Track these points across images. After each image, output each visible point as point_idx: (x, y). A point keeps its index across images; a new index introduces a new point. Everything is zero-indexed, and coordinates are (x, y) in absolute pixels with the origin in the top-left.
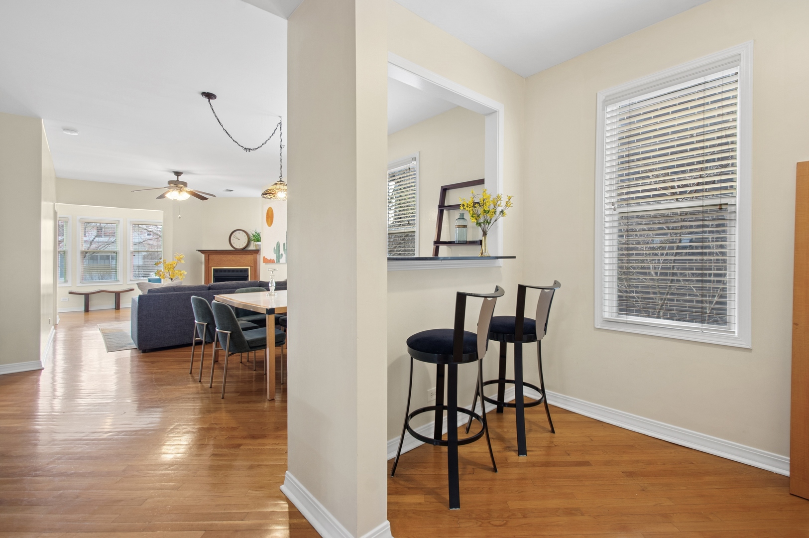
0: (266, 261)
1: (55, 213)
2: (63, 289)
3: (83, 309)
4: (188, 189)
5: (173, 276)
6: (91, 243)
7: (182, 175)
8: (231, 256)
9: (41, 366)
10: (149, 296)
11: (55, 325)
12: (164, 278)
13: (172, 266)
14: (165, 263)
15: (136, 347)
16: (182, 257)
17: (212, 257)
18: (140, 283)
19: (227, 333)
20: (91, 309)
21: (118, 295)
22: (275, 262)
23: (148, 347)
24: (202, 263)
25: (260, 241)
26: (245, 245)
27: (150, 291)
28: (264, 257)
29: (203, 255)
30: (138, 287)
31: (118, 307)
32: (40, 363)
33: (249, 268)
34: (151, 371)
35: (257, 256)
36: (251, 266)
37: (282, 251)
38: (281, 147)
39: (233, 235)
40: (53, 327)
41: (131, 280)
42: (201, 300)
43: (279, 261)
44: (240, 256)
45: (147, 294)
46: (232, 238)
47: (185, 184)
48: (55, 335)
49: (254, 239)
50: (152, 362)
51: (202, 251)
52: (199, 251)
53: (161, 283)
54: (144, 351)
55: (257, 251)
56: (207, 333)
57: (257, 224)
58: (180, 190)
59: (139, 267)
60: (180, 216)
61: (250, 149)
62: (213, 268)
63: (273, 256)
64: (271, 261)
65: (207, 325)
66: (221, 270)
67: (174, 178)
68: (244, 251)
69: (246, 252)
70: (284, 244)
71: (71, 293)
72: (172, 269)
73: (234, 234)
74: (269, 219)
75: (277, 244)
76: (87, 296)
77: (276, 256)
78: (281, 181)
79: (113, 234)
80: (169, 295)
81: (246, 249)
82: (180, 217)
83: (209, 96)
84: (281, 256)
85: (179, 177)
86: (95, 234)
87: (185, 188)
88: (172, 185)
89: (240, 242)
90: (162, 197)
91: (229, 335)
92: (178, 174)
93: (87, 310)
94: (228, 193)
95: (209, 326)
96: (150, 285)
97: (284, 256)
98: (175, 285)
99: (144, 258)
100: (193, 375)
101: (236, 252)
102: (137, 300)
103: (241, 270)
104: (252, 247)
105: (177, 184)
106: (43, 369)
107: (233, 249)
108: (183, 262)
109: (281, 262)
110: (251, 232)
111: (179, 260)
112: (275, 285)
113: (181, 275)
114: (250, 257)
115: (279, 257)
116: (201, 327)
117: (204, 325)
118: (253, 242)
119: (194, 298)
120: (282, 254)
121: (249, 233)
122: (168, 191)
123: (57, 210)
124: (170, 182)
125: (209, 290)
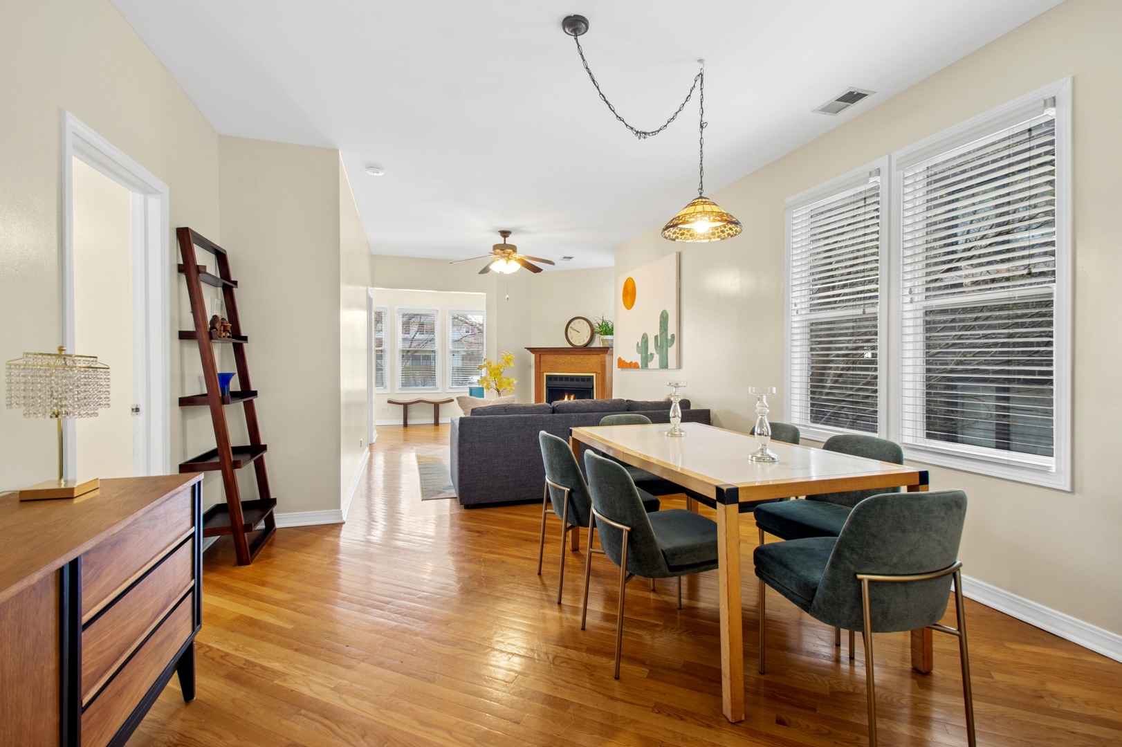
0: (623, 365)
1: (370, 300)
2: (380, 396)
3: (401, 422)
4: (518, 255)
5: (501, 386)
6: (412, 340)
7: (510, 236)
8: (569, 357)
9: (342, 518)
10: (474, 420)
11: (371, 445)
12: (488, 389)
13: (498, 371)
14: (491, 366)
15: (455, 496)
16: (511, 357)
17: (545, 358)
18: (460, 397)
19: (621, 530)
20: (409, 422)
21: (437, 406)
22: (638, 367)
23: (472, 501)
24: (530, 366)
25: (612, 334)
26: (586, 340)
27: (474, 411)
28: (620, 359)
29: (533, 356)
30: (459, 403)
31: (437, 423)
32: (340, 514)
33: (594, 375)
34: (479, 553)
35: (605, 357)
36: (596, 373)
37: (652, 349)
38: (702, 127)
39: (569, 328)
40: (367, 449)
41: (450, 388)
42: (559, 442)
43: (646, 366)
44: (581, 357)
45: (469, 415)
46: (569, 329)
47: (514, 248)
48: (371, 458)
49: (602, 331)
50: (478, 532)
51: (532, 350)
52: (528, 349)
53: (483, 397)
54: (467, 507)
55: (606, 350)
56: (570, 508)
57: (608, 306)
58: (508, 258)
59: (458, 369)
60: (507, 296)
61: (645, 133)
62: (545, 374)
63: (637, 358)
64: (633, 366)
65: (570, 493)
66: (556, 378)
67: (500, 240)
68: (586, 349)
69: (590, 351)
70: (656, 337)
71: (389, 402)
72: (498, 376)
73: (571, 325)
74: (629, 298)
75: (643, 337)
76: (406, 406)
77: (641, 357)
78: (701, 197)
79: (432, 331)
80: (499, 418)
81: (589, 346)
82: (508, 299)
83: (575, 24)
84: (649, 357)
85: (507, 239)
86: (416, 329)
87: (514, 255)
88: (498, 251)
89: (580, 336)
90: (485, 270)
91: (625, 535)
92: (505, 234)
93: (406, 425)
94: (566, 262)
95: (573, 494)
96: (473, 401)
97: (657, 357)
98: (506, 403)
99: (464, 358)
100: (544, 578)
101: (574, 350)
102: (457, 423)
103: (583, 379)
104: (597, 343)
105: (504, 249)
106: (344, 523)
107: (571, 346)
108: (512, 365)
109: (649, 367)
110: (596, 321)
111: (507, 362)
112: (680, 416)
113: (509, 384)
114: (595, 359)
115: (646, 359)
116: (558, 493)
117: (564, 491)
118: (598, 335)
119: (545, 437)
120: (651, 354)
121: (593, 322)
122: (493, 261)
123: (372, 297)
124: (496, 247)
125: (553, 412)
